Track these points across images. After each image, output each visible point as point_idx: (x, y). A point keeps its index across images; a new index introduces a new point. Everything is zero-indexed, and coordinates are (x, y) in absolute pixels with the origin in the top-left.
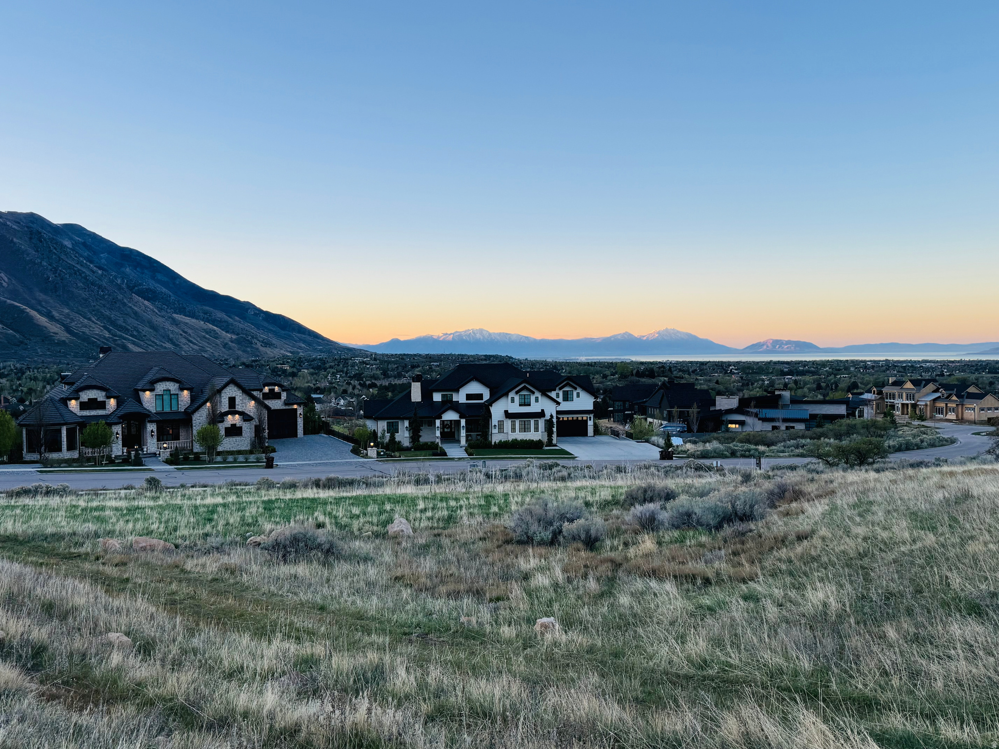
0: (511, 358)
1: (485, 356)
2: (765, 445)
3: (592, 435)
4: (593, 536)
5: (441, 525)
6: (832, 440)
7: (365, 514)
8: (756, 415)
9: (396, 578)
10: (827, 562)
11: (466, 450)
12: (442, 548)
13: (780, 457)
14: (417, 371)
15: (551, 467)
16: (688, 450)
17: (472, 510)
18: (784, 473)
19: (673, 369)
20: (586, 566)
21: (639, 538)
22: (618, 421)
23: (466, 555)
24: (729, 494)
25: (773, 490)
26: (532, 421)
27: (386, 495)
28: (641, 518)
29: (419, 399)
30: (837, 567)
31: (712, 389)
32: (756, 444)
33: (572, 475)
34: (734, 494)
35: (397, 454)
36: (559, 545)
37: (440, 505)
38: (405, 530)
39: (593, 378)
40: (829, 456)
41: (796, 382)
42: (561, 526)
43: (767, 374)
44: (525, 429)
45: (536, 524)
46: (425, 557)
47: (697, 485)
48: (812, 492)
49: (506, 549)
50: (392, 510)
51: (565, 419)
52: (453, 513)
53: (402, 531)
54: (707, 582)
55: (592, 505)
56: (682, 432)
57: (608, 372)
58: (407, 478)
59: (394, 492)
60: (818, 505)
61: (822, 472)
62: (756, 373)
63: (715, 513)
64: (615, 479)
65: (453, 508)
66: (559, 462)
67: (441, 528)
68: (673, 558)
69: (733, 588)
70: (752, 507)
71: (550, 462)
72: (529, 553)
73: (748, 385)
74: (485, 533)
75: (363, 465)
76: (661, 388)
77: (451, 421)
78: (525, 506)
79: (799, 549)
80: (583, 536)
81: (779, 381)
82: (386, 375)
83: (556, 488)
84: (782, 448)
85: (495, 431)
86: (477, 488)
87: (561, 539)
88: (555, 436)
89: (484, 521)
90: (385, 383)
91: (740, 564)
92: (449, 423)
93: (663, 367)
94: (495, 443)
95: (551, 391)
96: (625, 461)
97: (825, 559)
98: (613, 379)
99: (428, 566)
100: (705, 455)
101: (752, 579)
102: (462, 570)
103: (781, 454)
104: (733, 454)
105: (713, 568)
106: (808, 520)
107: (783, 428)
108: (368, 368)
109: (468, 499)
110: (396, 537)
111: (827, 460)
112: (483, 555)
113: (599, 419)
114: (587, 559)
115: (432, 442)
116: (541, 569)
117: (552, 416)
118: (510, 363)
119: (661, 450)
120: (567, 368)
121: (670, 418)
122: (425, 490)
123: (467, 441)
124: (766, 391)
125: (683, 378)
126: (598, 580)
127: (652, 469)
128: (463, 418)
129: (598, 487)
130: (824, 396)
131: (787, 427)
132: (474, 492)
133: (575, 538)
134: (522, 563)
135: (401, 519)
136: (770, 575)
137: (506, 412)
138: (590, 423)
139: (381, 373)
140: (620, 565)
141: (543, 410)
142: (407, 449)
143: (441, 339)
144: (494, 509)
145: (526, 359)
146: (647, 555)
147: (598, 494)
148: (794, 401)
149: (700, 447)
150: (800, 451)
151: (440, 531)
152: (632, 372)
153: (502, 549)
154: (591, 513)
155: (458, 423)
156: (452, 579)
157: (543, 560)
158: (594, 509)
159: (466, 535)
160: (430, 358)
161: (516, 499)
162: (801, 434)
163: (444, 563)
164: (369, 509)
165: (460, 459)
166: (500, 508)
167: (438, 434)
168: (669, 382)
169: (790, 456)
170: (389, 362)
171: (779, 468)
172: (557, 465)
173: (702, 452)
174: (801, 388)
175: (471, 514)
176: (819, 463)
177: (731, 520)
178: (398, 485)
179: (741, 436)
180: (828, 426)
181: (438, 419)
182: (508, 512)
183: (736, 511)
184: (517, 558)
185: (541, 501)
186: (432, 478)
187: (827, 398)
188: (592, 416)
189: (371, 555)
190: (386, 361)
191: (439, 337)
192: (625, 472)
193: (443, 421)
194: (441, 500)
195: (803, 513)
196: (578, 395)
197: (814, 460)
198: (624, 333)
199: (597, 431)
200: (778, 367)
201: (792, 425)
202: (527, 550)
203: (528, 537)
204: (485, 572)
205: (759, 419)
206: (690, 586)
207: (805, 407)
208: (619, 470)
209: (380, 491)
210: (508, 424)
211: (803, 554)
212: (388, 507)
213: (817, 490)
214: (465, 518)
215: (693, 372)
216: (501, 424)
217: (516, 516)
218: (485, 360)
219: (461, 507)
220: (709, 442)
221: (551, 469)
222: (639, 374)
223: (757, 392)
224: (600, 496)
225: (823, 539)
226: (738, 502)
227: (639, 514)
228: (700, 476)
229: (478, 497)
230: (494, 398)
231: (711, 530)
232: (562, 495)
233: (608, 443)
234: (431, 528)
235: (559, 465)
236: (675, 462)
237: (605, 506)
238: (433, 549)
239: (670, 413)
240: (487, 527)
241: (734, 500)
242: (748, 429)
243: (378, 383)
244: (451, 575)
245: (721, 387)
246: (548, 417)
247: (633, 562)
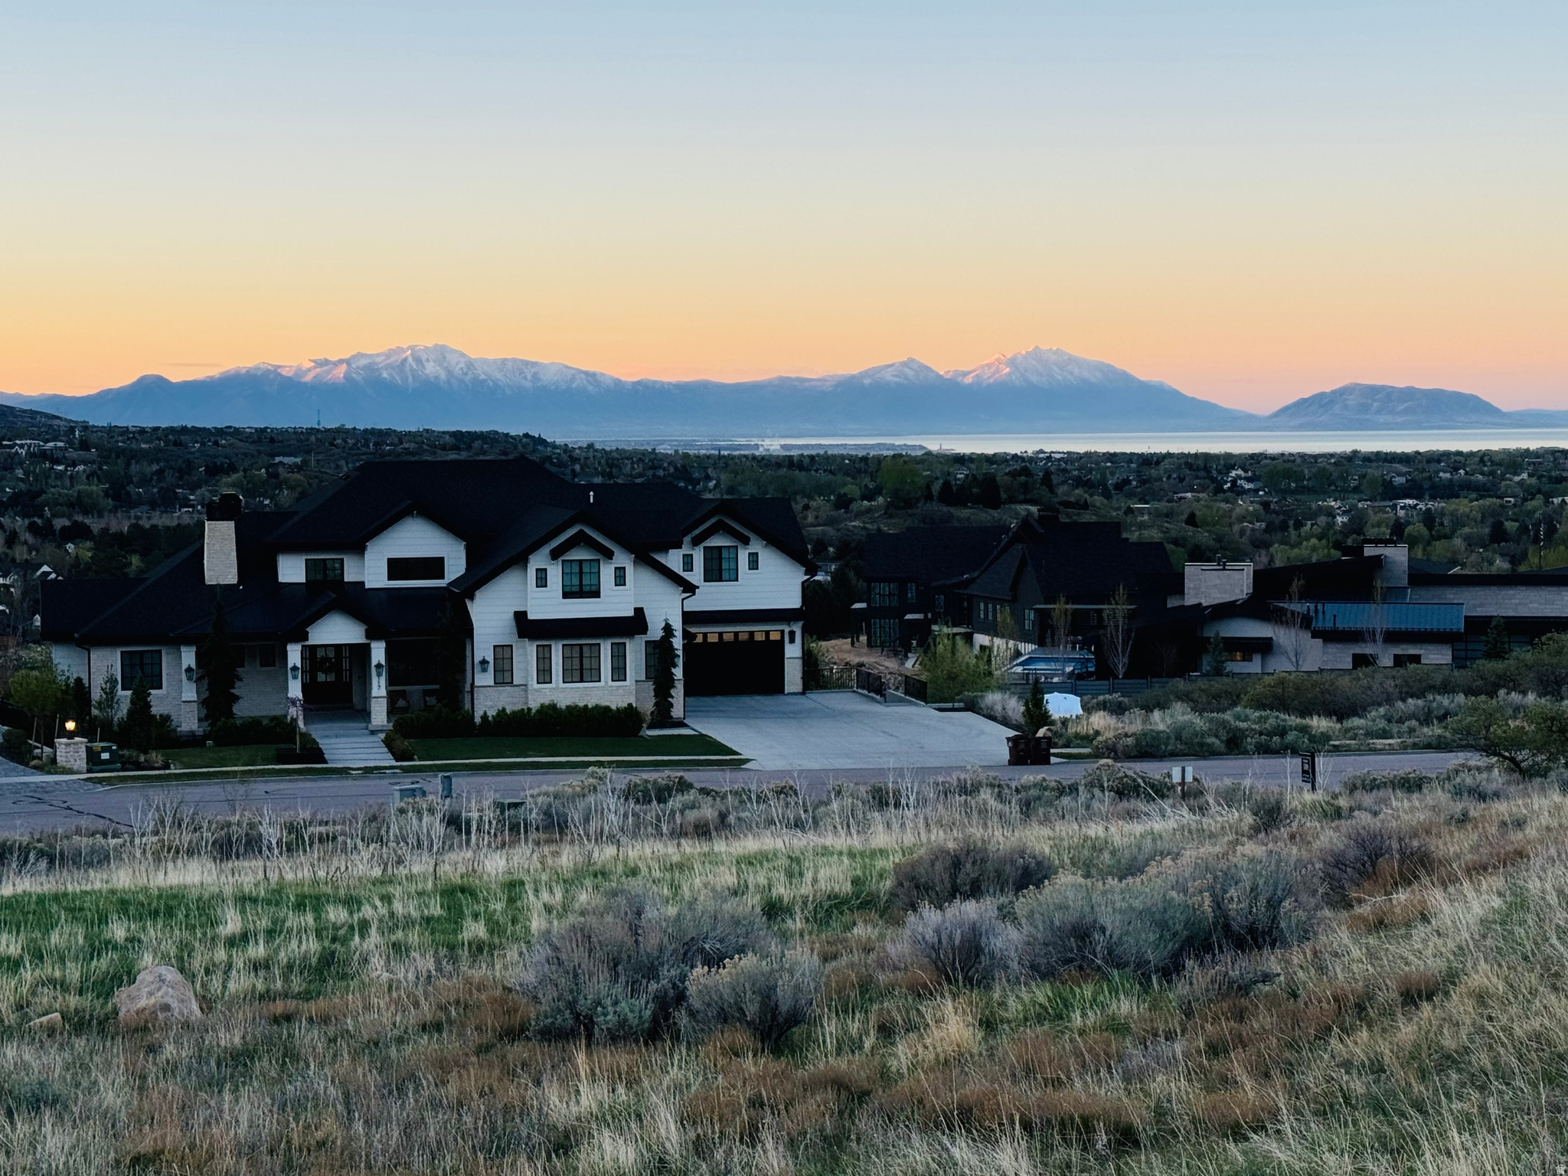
0: (541, 441)
1: (457, 435)
2: (1329, 714)
3: (799, 688)
4: (784, 1008)
5: (297, 984)
6: (1531, 697)
7: (38, 956)
8: (1306, 623)
9: (136, 1160)
10: (1489, 1067)
11: (388, 743)
12: (296, 1058)
13: (1374, 751)
14: (227, 486)
15: (663, 794)
16: (1097, 733)
17: (400, 934)
18: (1385, 801)
19: (1055, 479)
20: (756, 1103)
21: (927, 1009)
22: (882, 646)
23: (373, 1079)
24: (1204, 867)
25: (1343, 853)
26: (606, 648)
27: (113, 892)
28: (936, 948)
29: (231, 577)
30: (1519, 1083)
31: (1176, 542)
32: (1305, 713)
33: (732, 819)
34: (1223, 865)
35: (156, 757)
36: (676, 1038)
37: (293, 920)
38: (175, 1005)
39: (806, 507)
40: (1521, 746)
41: (1429, 518)
42: (683, 978)
43: (1342, 493)
44: (581, 670)
45: (604, 975)
46: (235, 1090)
47: (1117, 840)
48: (1458, 856)
49: (504, 1057)
50: (131, 940)
51: (713, 639)
52: (337, 946)
53: (166, 1008)
54: (1126, 1139)
55: (789, 911)
56: (1080, 677)
57: (852, 489)
58: (186, 838)
59: (142, 881)
60: (1470, 894)
61: (1497, 795)
62: (1309, 490)
63: (1163, 925)
64: (864, 827)
65: (336, 928)
66: (689, 776)
67: (298, 996)
68: (1029, 1071)
69: (1201, 1156)
70: (1273, 904)
71: (660, 776)
72: (576, 1068)
73: (1284, 527)
74: (440, 1007)
75: (39, 795)
76: (1016, 538)
77: (338, 648)
78: (572, 919)
79: (1407, 1031)
80: (752, 1009)
81: (1379, 515)
82: (121, 497)
83: (676, 858)
84: (1382, 724)
85: (485, 679)
86: (420, 865)
87: (683, 1019)
88: (678, 694)
89: (439, 969)
90: (120, 524)
91: (1227, 1082)
92: (331, 654)
93: (1025, 471)
94: (485, 717)
95: (665, 549)
96: (900, 772)
97: (1482, 1059)
98: (869, 510)
99: (244, 1118)
100: (1148, 749)
101: (1259, 1127)
102: (359, 1127)
103: (1379, 743)
104: (1234, 745)
105: (1147, 1094)
106: (1440, 942)
107: (1386, 661)
108: (60, 475)
109: (387, 899)
110: (145, 1029)
111: (1512, 760)
112: (427, 1079)
113: (826, 637)
114: (762, 1078)
115: (274, 718)
116: (611, 1118)
117: (668, 630)
118: (534, 457)
119: (1012, 733)
120: (723, 477)
121: (1043, 634)
122: (249, 874)
123: (390, 713)
124: (1337, 545)
125: (1085, 506)
126: (792, 1144)
127: (986, 795)
128: (377, 638)
129: (810, 855)
130: (1514, 561)
131: (1399, 661)
132: (410, 878)
133: (726, 1015)
134: (554, 1099)
135: (163, 970)
136: (1316, 1113)
137: (520, 617)
138: (793, 651)
139: (107, 494)
140: (863, 1095)
141: (639, 612)
142: (192, 741)
143: (308, 378)
144: (475, 930)
145: (591, 446)
146: (950, 1064)
147: (809, 876)
148: (1422, 577)
149: (1133, 724)
150: (1435, 730)
151: (292, 1005)
152: (928, 487)
153: (492, 1056)
154: (785, 937)
155: (361, 653)
156: (322, 1160)
157: (621, 1090)
158: (796, 924)
159: (383, 1017)
160: (268, 441)
161: (545, 896)
162: (1438, 678)
163: (299, 1105)
164: (55, 938)
165: (368, 771)
166: (494, 927)
167: (295, 690)
168: (1041, 519)
169: (1404, 748)
170: (132, 456)
171: (1372, 785)
172: (684, 786)
173: (1138, 737)
174: (1446, 537)
175: (399, 949)
176: (1489, 768)
177: (1208, 948)
178: (158, 859)
179: (1259, 688)
180: (1522, 654)
181: (296, 641)
182: (518, 940)
183: (1226, 917)
184: (538, 1083)
185: (622, 900)
186: (271, 833)
187: (1522, 569)
188: (797, 628)
189: (57, 1087)
190: (120, 453)
191: (300, 372)
192: (897, 805)
193: (314, 648)
194: (300, 906)
195: (1425, 919)
196: (754, 563)
197: (1476, 759)
198: (905, 364)
199: (815, 678)
200: (1373, 472)
201: (1412, 651)
202: (571, 1059)
203: (577, 1016)
204: (432, 1134)
205: (1316, 634)
206: (1075, 1154)
207: (1451, 595)
208: (882, 799)
209: (96, 881)
210: (526, 655)
211: (1417, 1046)
212: (118, 931)
213: (1474, 849)
214: (377, 962)
215: (1121, 486)
216: (503, 655)
217: (542, 952)
218: (456, 448)
219: (364, 926)
220: (1162, 706)
221: (661, 800)
222: (952, 495)
223: (1311, 549)
224: (815, 881)
225: (1481, 998)
226: (1232, 892)
227: (930, 935)
228: (1131, 815)
229: (420, 894)
230: (480, 573)
231: (1149, 979)
232: (695, 883)
233: (848, 715)
234: (262, 997)
235: (690, 786)
236: (1056, 772)
237: (829, 913)
238: (265, 1063)
239: (1043, 616)
240: (449, 986)
241: (1221, 880)
242: (1280, 665)
243: (95, 525)
244: (321, 1144)
245: (1203, 537)
246: (655, 632)
247: (904, 1085)
